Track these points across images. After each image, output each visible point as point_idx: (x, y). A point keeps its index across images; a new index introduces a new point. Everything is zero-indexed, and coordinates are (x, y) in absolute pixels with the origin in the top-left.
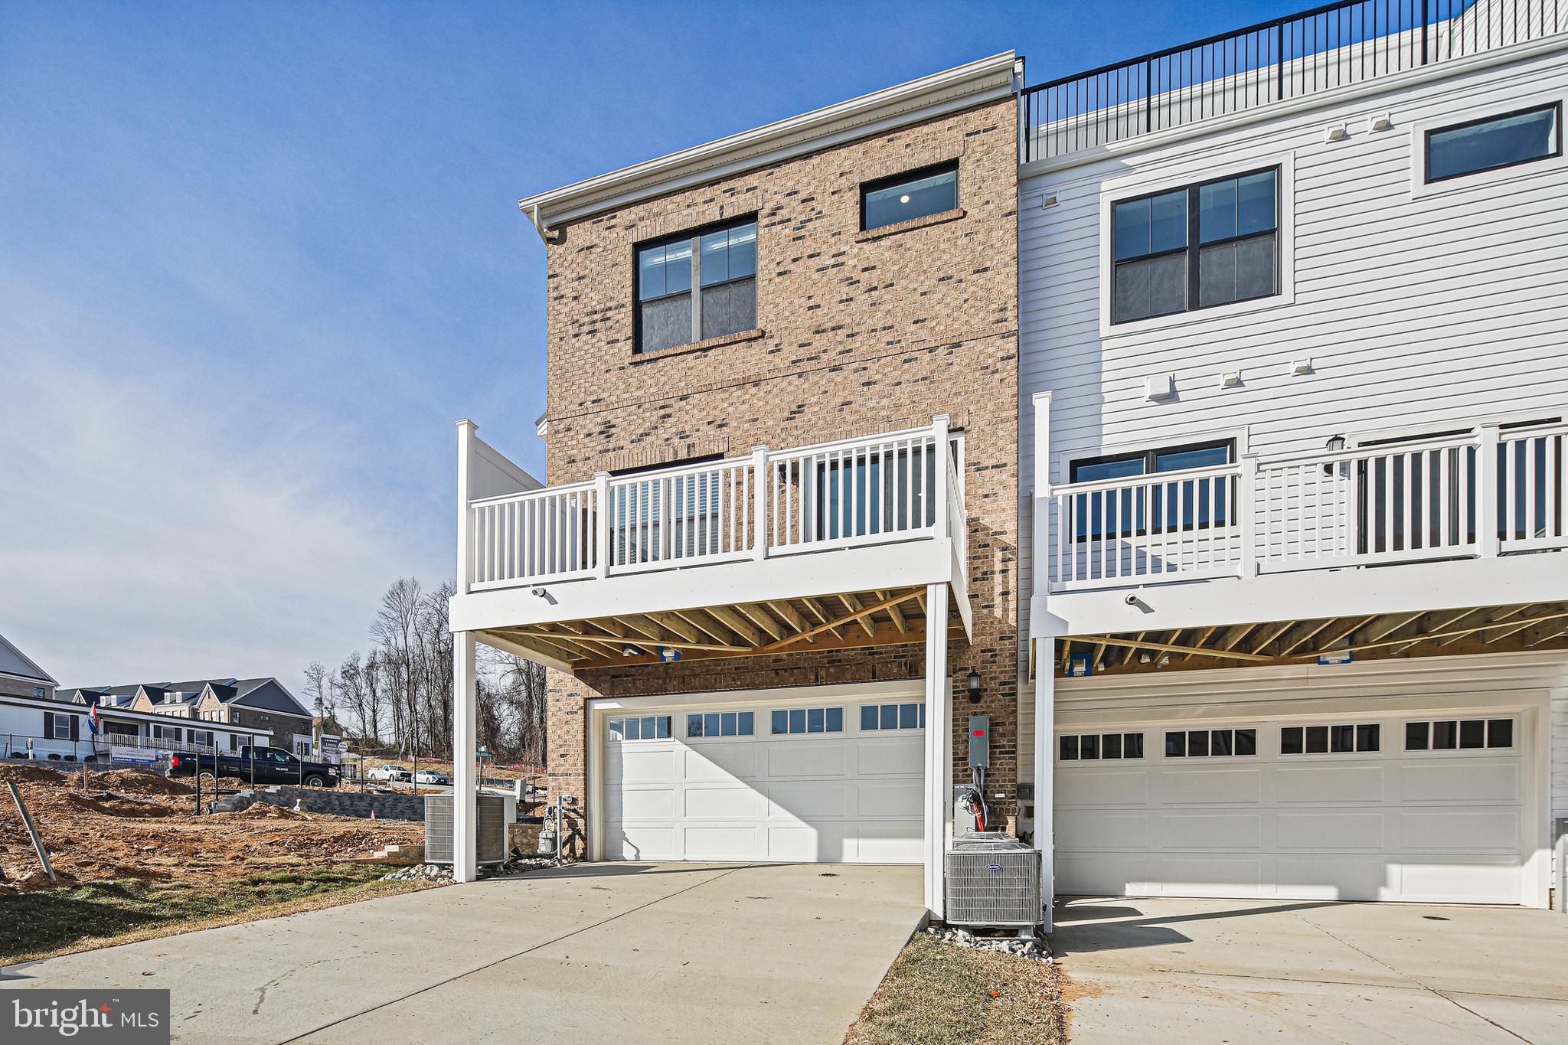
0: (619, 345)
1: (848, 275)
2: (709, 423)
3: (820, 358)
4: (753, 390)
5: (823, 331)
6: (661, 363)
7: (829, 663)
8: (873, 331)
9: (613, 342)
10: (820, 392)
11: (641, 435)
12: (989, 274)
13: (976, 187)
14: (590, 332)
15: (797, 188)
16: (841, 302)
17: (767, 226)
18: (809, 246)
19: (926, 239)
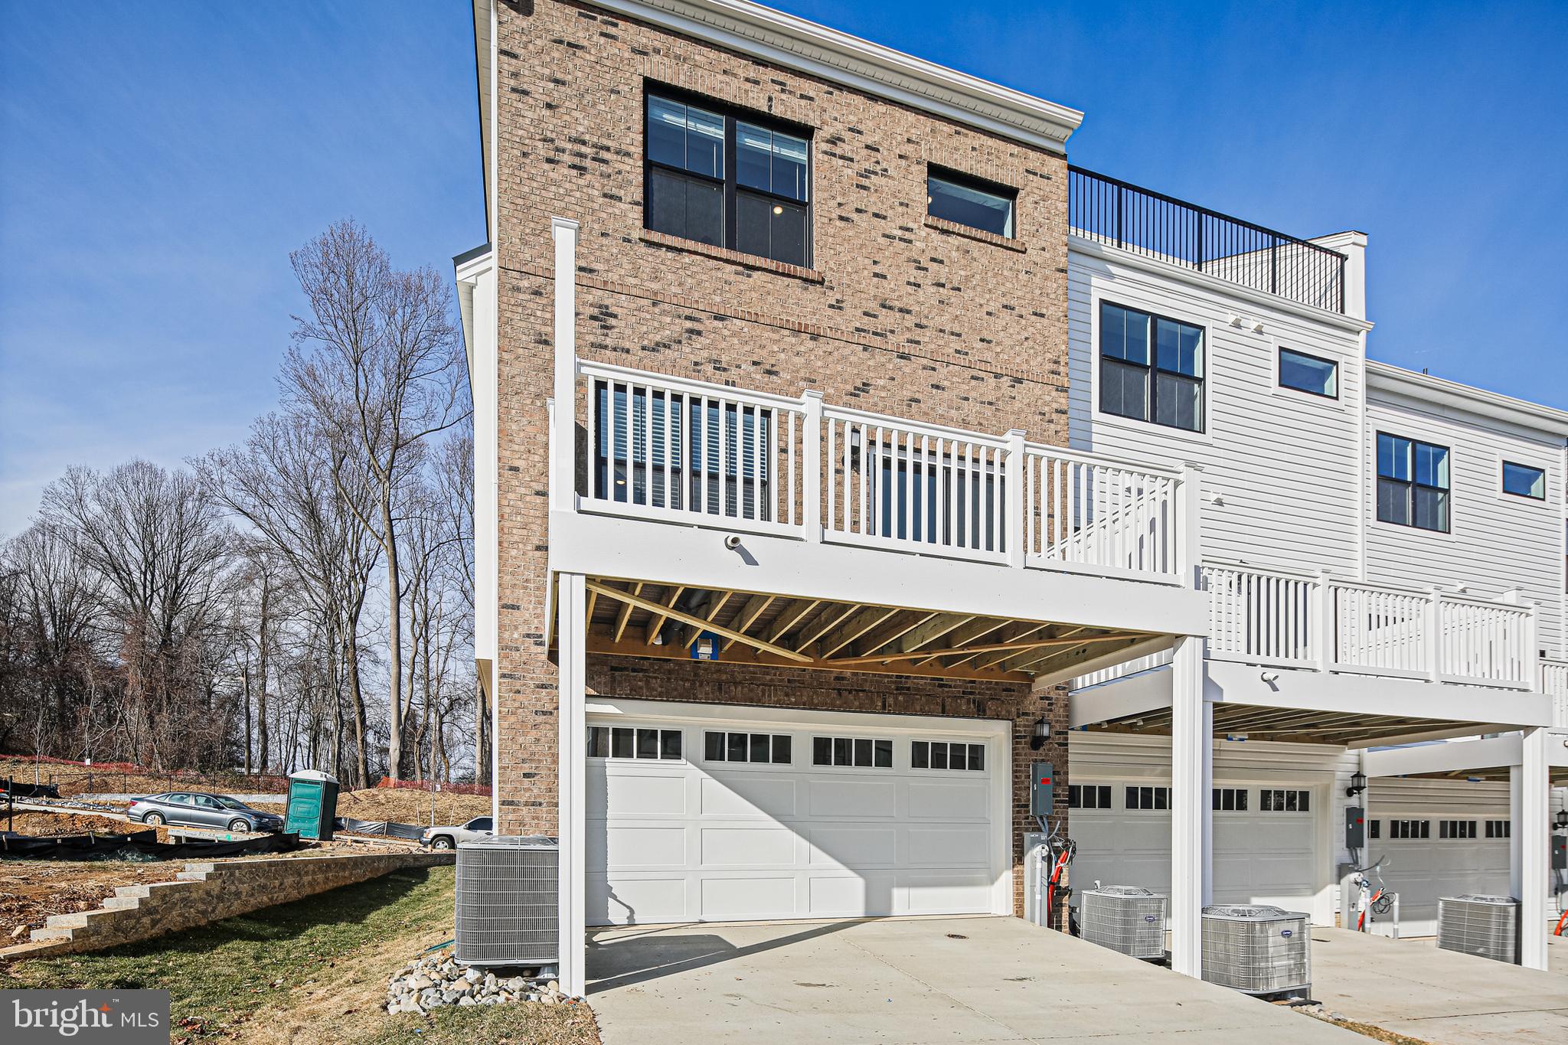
0: (622, 205)
1: (916, 257)
2: (755, 363)
3: (886, 337)
4: (811, 344)
5: (891, 308)
6: (687, 259)
7: (897, 689)
8: (941, 331)
9: (612, 197)
10: (887, 377)
11: (657, 344)
12: (1045, 321)
13: (1035, 228)
14: (574, 167)
15: (860, 127)
16: (909, 283)
17: (825, 153)
18: (875, 203)
19: (991, 258)
